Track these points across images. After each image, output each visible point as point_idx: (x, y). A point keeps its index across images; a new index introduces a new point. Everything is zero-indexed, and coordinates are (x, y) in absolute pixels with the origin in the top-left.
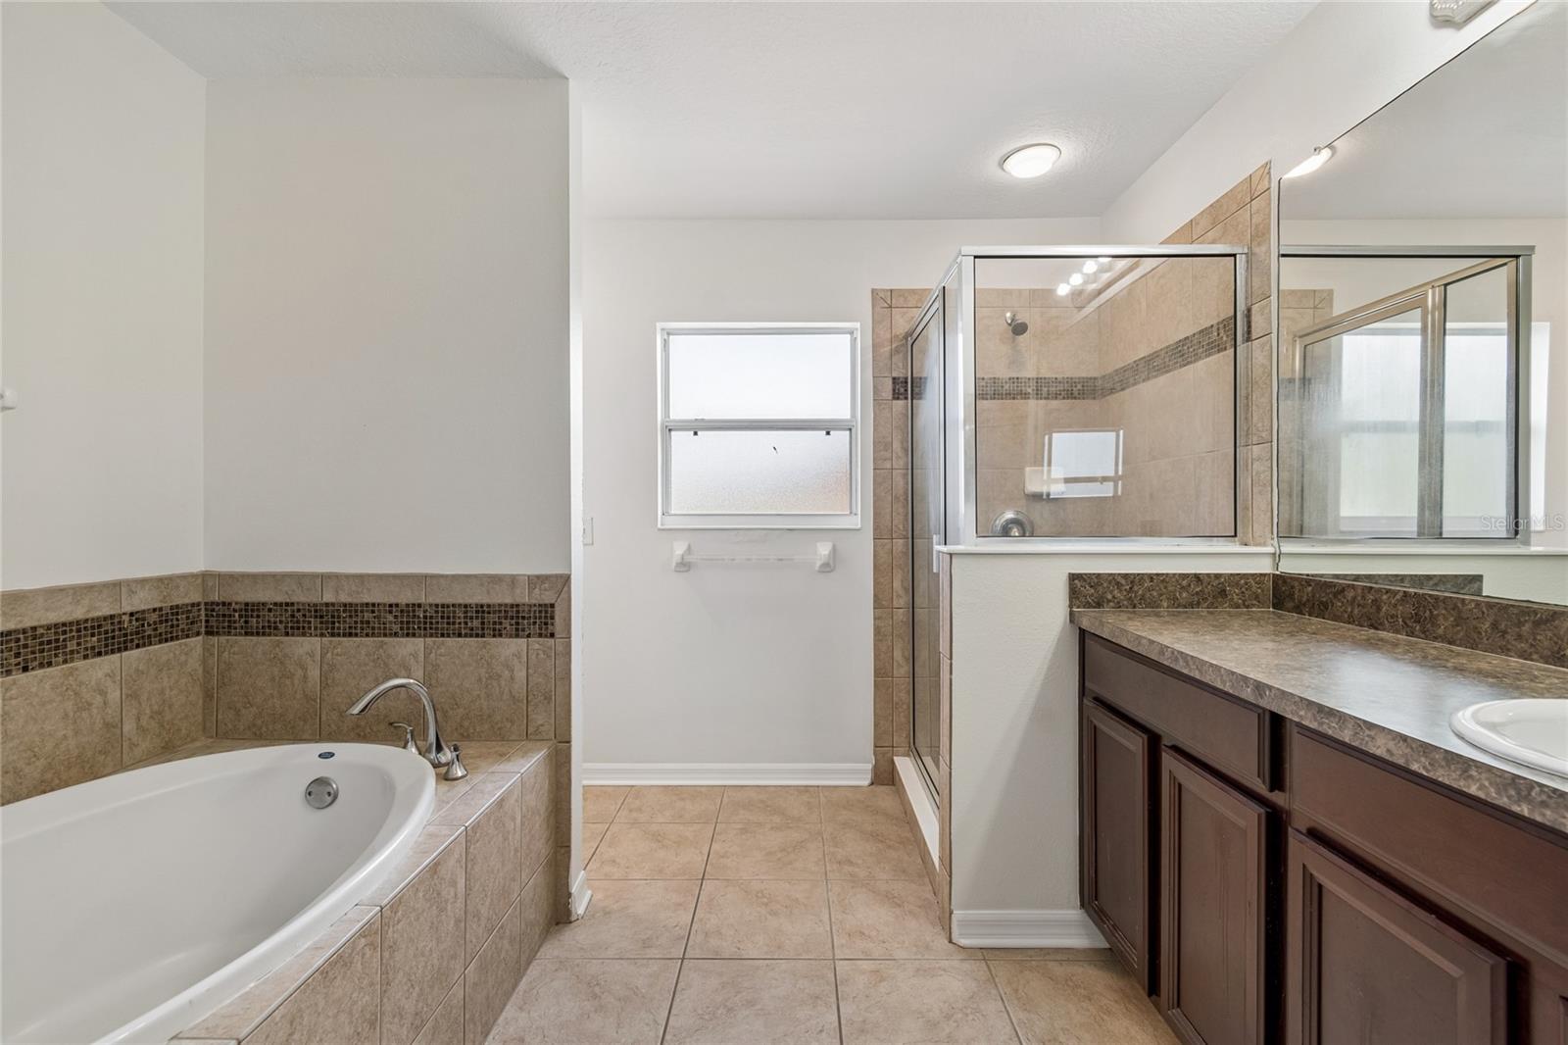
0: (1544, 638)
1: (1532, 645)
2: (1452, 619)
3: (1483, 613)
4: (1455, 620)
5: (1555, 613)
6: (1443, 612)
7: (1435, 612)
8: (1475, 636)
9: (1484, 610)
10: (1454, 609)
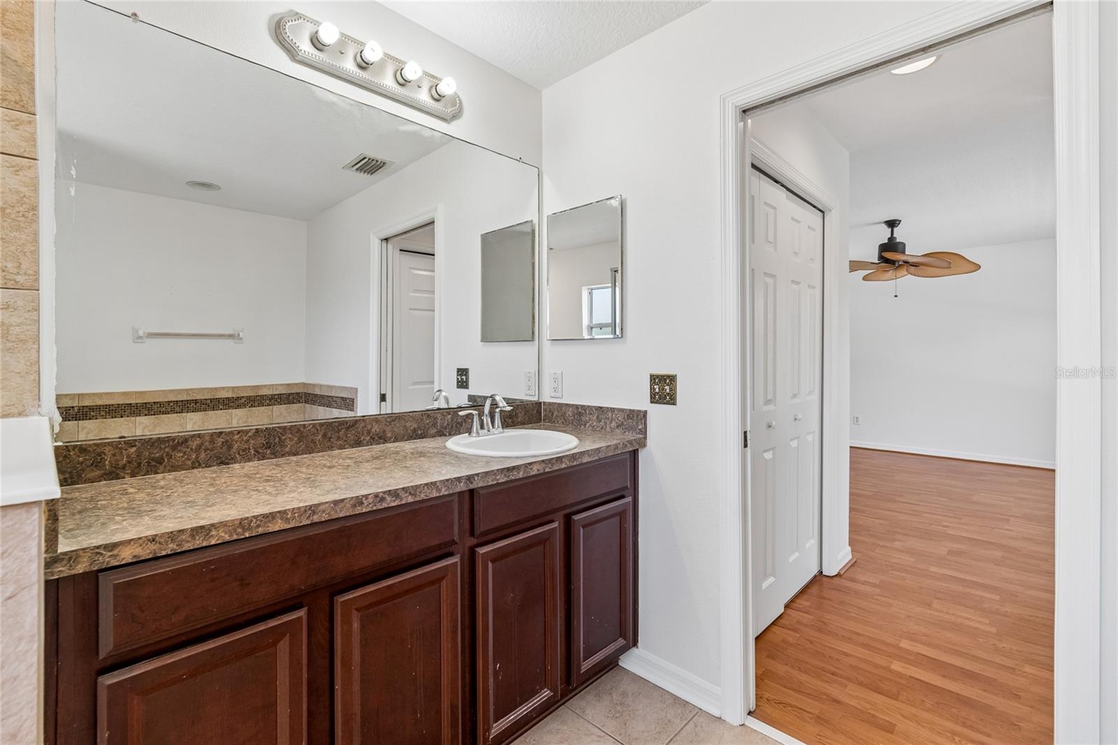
0: (351, 435)
1: (345, 441)
2: (296, 439)
3: (317, 430)
4: (299, 439)
5: (356, 420)
6: (290, 436)
7: (283, 438)
8: (312, 445)
9: (318, 428)
10: (297, 432)
